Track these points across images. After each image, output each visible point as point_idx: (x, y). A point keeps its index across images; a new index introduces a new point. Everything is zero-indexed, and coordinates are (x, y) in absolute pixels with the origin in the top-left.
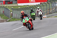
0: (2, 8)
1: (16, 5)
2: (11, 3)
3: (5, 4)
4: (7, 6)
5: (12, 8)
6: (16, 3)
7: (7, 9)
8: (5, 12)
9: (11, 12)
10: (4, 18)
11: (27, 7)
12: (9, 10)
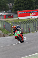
0: (3, 22)
1: (17, 19)
2: (12, 17)
3: (6, 18)
4: (8, 20)
5: (13, 22)
6: (17, 17)
7: (8, 23)
8: (6, 27)
9: (12, 26)
10: (5, 32)
11: (28, 21)
12: (10, 24)
